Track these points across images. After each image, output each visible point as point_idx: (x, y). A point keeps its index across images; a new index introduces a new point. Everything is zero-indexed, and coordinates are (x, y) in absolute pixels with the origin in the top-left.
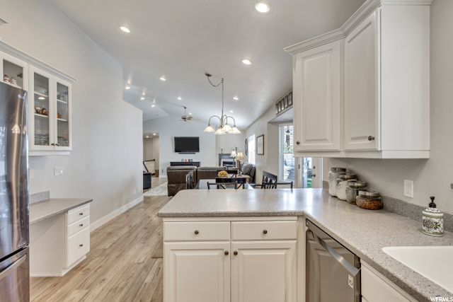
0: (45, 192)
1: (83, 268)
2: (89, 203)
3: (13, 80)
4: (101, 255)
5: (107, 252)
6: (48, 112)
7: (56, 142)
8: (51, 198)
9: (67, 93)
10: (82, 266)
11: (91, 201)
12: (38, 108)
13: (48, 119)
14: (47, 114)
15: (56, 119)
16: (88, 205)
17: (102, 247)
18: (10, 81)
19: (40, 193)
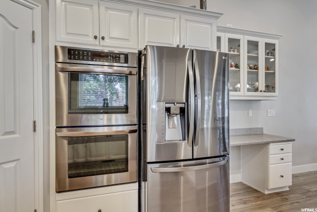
0: (260, 128)
1: (282, 196)
2: (291, 142)
3: (236, 50)
4: (304, 194)
5: (310, 194)
6: (258, 67)
7: (264, 89)
8: (264, 133)
9: (274, 50)
10: (283, 194)
11: (294, 140)
12: (251, 66)
13: (258, 72)
14: (257, 69)
15: (264, 71)
16: (290, 144)
17: (308, 188)
18: (234, 51)
19: (256, 128)
